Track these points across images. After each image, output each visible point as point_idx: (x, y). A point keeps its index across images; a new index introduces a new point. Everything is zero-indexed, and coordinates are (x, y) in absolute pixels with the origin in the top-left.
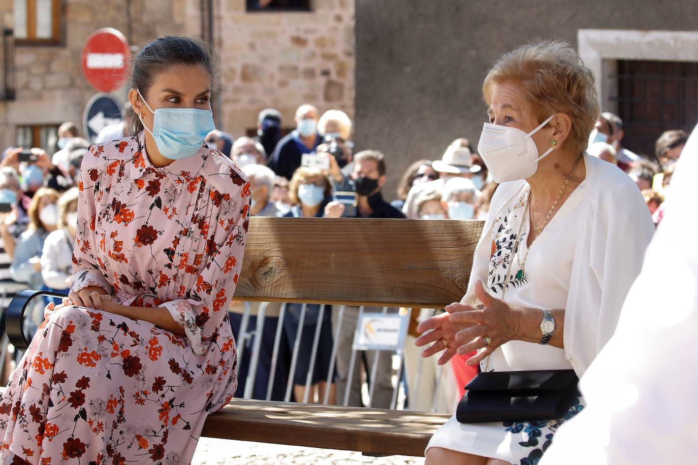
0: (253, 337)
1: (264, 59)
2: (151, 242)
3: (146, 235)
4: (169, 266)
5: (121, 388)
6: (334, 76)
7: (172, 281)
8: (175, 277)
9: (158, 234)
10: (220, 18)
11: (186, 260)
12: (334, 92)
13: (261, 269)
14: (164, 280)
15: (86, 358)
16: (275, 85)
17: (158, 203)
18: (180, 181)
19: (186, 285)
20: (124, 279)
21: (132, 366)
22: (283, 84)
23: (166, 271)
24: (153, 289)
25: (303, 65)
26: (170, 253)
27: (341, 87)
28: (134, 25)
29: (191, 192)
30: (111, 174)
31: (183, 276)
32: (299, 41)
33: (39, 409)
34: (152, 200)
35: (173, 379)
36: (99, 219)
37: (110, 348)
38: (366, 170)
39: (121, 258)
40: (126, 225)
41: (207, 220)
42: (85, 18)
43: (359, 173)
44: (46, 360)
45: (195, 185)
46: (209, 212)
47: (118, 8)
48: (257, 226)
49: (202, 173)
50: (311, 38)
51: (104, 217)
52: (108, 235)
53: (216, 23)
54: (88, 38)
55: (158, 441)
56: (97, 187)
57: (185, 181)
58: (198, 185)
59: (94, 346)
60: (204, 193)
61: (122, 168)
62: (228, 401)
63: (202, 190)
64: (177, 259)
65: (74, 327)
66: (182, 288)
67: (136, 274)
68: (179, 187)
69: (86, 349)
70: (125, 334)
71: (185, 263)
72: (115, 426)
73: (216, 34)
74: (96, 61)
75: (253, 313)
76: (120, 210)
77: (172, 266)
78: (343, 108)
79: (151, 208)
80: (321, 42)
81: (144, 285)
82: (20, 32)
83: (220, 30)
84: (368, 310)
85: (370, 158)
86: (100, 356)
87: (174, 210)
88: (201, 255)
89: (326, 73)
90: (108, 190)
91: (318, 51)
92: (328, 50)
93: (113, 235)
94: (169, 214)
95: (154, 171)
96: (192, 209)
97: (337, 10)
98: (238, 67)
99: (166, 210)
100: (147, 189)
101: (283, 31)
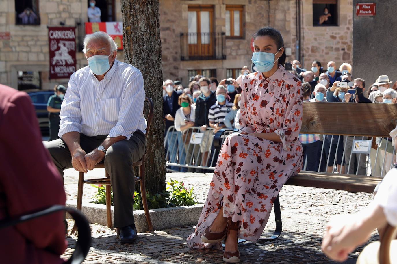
1: (320, 44)
2: (265, 106)
3: (264, 104)
4: (272, 114)
5: (257, 167)
6: (346, 50)
7: (274, 120)
8: (275, 118)
9: (268, 103)
10: (303, 28)
11: (278, 111)
12: (346, 56)
13: (310, 122)
14: (272, 120)
15: (243, 155)
16: (324, 53)
17: (267, 91)
18: (274, 82)
19: (280, 121)
20: (258, 123)
21: (259, 160)
22: (327, 53)
23: (272, 117)
24: (268, 126)
25: (334, 47)
26: (272, 109)
27: (349, 54)
29: (279, 86)
30: (252, 84)
31: (278, 118)
32: (333, 37)
33: (225, 173)
34: (265, 90)
36: (248, 101)
37: (253, 152)
38: (358, 85)
39: (255, 114)
40: (257, 101)
41: (285, 96)
43: (356, 86)
44: (228, 155)
45: (281, 84)
46: (286, 93)
48: (309, 105)
49: (283, 79)
50: (337, 36)
51: (250, 100)
52: (251, 106)
56: (247, 90)
57: (276, 82)
58: (282, 84)
59: (246, 151)
60: (284, 86)
61: (256, 81)
62: (299, 172)
63: (283, 85)
64: (275, 111)
65: (237, 144)
66: (279, 123)
67: (262, 120)
68: (274, 85)
69: (242, 152)
70: (257, 148)
71: (278, 112)
72: (255, 182)
73: (302, 35)
76: (255, 96)
77: (274, 114)
78: (349, 63)
79: (265, 93)
80: (341, 38)
81: (265, 124)
82: (228, 34)
83: (303, 33)
84: (357, 138)
85: (360, 81)
86: (248, 155)
87: (273, 93)
88: (284, 109)
89: (343, 49)
90: (251, 90)
91: (340, 41)
92: (344, 40)
93: (252, 105)
94: (271, 95)
95: (266, 80)
96: (280, 92)
97: (348, 26)
98: (310, 47)
99: (270, 94)
100: (264, 87)
101: (327, 33)
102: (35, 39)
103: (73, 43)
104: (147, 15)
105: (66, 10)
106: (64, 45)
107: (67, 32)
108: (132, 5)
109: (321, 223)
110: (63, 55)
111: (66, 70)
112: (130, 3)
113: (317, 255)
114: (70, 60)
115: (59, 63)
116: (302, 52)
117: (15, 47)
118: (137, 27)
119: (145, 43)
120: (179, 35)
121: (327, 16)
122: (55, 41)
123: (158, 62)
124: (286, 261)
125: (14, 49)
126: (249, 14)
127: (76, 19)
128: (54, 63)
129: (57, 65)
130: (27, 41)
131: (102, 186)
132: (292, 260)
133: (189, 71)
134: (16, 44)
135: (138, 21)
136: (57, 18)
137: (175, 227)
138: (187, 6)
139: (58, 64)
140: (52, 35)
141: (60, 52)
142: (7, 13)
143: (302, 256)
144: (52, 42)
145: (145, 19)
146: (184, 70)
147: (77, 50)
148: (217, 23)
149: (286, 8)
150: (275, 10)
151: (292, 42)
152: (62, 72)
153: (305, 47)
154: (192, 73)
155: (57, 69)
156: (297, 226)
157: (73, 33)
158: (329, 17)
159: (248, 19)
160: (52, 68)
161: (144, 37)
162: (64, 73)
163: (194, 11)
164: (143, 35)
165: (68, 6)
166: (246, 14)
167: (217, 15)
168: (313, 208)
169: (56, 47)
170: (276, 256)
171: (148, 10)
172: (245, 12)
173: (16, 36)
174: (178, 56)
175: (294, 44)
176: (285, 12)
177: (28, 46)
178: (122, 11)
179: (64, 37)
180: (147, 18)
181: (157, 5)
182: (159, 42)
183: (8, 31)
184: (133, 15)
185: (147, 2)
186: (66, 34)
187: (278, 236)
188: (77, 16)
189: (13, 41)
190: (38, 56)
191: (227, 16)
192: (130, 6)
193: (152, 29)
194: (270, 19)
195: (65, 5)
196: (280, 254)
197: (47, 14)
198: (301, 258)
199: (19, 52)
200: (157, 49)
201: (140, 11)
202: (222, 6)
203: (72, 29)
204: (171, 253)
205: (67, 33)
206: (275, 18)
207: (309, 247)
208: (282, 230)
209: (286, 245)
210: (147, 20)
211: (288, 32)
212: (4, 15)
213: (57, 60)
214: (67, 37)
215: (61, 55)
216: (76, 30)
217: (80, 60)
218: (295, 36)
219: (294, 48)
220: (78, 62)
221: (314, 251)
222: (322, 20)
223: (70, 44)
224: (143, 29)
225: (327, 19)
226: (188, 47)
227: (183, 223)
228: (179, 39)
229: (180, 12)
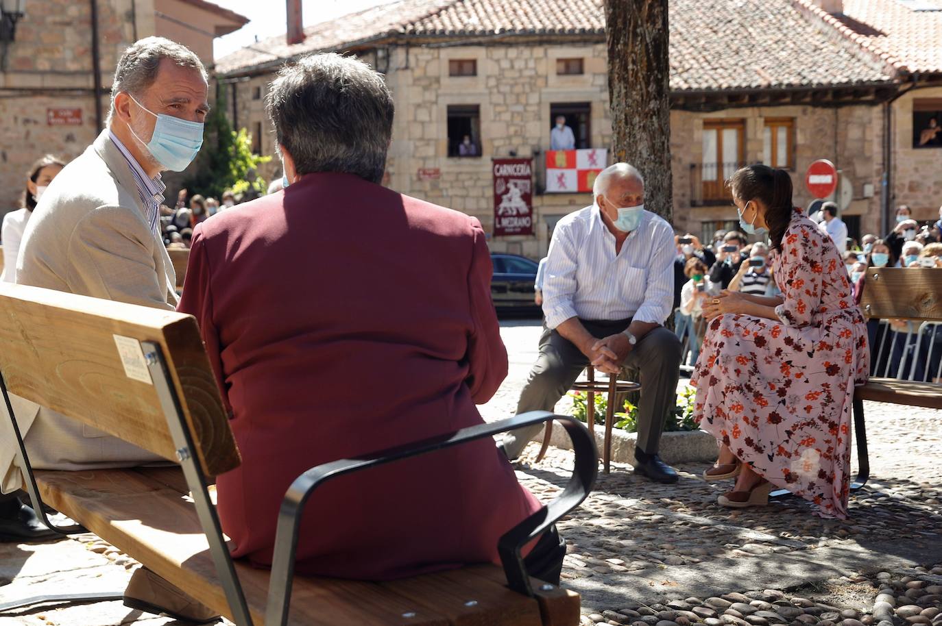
0: (914, 348)
1: (924, 177)
5: (754, 352)
10: (895, 152)
16: (931, 193)
21: (760, 341)
22: (936, 193)
28: (839, 158)
35: (788, 349)
42: (808, 154)
47: (829, 148)
53: (892, 156)
54: (810, 166)
55: (782, 385)
73: (892, 163)
74: (815, 179)
75: (915, 332)
83: (895, 160)
98: (906, 182)
101: (937, 160)
102: (475, 177)
103: (527, 182)
104: (651, 132)
105: (519, 133)
106: (516, 185)
107: (519, 166)
108: (628, 117)
109: (935, 467)
110: (513, 200)
111: (518, 222)
112: (626, 115)
113: (933, 519)
114: (524, 208)
115: (507, 212)
116: (891, 192)
117: (447, 189)
118: (635, 152)
119: (648, 176)
120: (688, 167)
121: (934, 131)
122: (503, 180)
123: (667, 205)
124: (879, 525)
125: (445, 193)
126: (803, 130)
127: (533, 146)
128: (500, 212)
129: (504, 215)
130: (463, 181)
131: (579, 394)
132: (889, 523)
133: (703, 223)
134: (448, 185)
135: (637, 142)
136: (504, 145)
137: (691, 461)
138: (701, 122)
139: (506, 214)
140: (498, 170)
141: (509, 195)
142: (437, 140)
143: (907, 519)
144: (498, 181)
145: (649, 139)
146: (694, 221)
147: (534, 193)
148: (750, 147)
149: (866, 119)
150: (847, 123)
151: (874, 174)
152: (512, 225)
153: (897, 183)
154: (708, 227)
155: (505, 222)
156: (895, 471)
157: (528, 168)
158: (937, 133)
159: (800, 139)
160: (497, 220)
161: (646, 167)
162: (514, 228)
163: (713, 128)
164: (645, 163)
165: (521, 127)
166: (798, 131)
167: (750, 134)
168: (920, 443)
169: (503, 188)
170: (860, 516)
171: (653, 125)
172: (796, 128)
173: (448, 173)
174: (687, 200)
175: (878, 179)
176: (864, 126)
177: (464, 188)
178: (613, 128)
179: (515, 174)
180: (651, 138)
181: (667, 117)
182: (668, 173)
183: (437, 166)
184: (629, 133)
185: (651, 113)
186: (518, 169)
187: (862, 484)
188: (534, 142)
189: (443, 181)
190: (478, 202)
191: (766, 135)
192: (626, 119)
193: (659, 154)
194: (839, 139)
195: (516, 125)
196: (868, 513)
197: (492, 140)
198: (904, 522)
199: (451, 197)
200: (665, 184)
201: (640, 127)
202: (758, 119)
203: (528, 161)
204: (688, 500)
205: (520, 169)
206: (846, 136)
207: (916, 504)
208: (870, 476)
209: (876, 499)
210: (651, 140)
211: (868, 159)
212: (432, 143)
213: (505, 208)
214: (519, 174)
215: (510, 200)
216: (533, 163)
217: (537, 207)
218: (880, 164)
219: (878, 185)
220: (535, 211)
221: (926, 512)
222: (924, 139)
223: (525, 185)
224: (645, 155)
225: (933, 136)
226: (702, 185)
227: (704, 456)
228: (688, 173)
229: (691, 131)
